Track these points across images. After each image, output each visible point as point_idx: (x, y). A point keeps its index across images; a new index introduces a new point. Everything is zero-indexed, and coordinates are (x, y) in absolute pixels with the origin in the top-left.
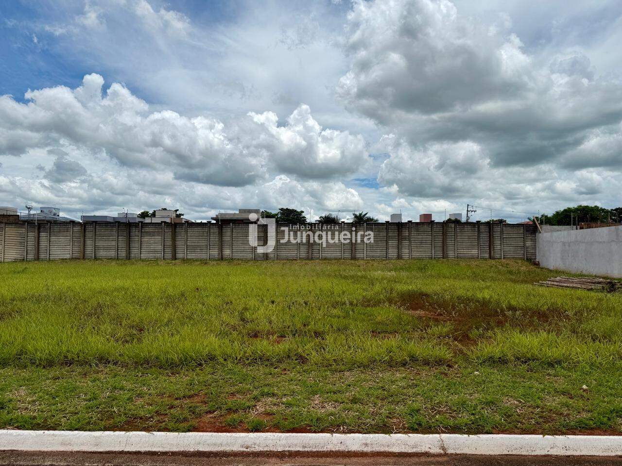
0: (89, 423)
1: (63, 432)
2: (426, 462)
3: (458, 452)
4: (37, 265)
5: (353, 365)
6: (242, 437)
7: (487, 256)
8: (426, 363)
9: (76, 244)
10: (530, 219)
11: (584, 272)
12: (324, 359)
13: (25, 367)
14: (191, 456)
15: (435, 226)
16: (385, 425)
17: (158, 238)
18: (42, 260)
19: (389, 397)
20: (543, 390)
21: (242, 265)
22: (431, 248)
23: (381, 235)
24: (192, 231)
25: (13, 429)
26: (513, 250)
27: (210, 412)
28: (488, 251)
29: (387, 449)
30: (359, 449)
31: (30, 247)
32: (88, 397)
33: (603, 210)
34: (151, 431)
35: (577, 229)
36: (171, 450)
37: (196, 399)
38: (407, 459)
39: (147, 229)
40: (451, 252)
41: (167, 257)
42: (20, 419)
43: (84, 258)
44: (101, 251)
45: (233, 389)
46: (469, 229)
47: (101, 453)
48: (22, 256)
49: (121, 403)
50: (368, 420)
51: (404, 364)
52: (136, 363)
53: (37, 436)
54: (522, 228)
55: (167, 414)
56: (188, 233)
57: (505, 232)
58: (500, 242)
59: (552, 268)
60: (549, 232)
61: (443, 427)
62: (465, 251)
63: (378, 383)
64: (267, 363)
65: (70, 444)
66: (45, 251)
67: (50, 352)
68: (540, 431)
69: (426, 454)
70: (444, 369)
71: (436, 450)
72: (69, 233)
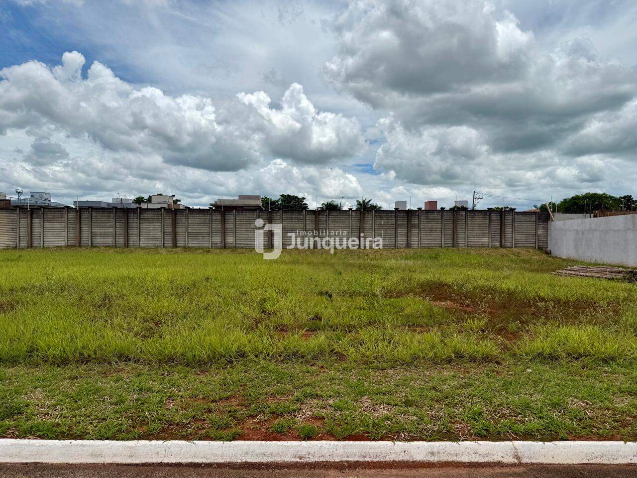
0: (119, 430)
1: (92, 441)
2: (501, 473)
3: (534, 461)
4: (33, 253)
5: (395, 363)
6: (295, 446)
7: (498, 244)
8: (473, 359)
9: (71, 230)
10: (536, 207)
11: (599, 261)
12: (363, 355)
13: (37, 366)
14: (239, 469)
15: (445, 214)
16: (448, 431)
17: (158, 225)
18: (36, 247)
19: (444, 399)
20: (607, 389)
21: (246, 254)
22: (441, 236)
23: (390, 223)
24: (194, 218)
25: (35, 439)
26: (524, 238)
27: (253, 417)
28: (499, 239)
29: (455, 459)
30: (425, 459)
31: (23, 233)
32: (114, 400)
33: (611, 197)
34: (191, 439)
35: (590, 217)
36: (216, 461)
37: (234, 402)
38: (481, 470)
39: (146, 216)
40: (461, 240)
41: (167, 245)
42: (41, 427)
43: (80, 246)
44: (98, 238)
45: (271, 390)
46: (480, 216)
47: (137, 465)
48: (15, 243)
49: (152, 407)
50: (429, 426)
51: (449, 361)
52: (160, 360)
53: (64, 447)
54: (534, 216)
55: (204, 420)
56: (189, 220)
57: (517, 220)
58: (511, 230)
59: (564, 257)
60: (561, 220)
61: (513, 433)
62: (475, 239)
63: (427, 382)
64: (301, 360)
65: (101, 455)
66: (39, 238)
67: (64, 348)
68: (619, 437)
69: (500, 464)
70: (493, 366)
71: (509, 459)
72: (63, 219)
